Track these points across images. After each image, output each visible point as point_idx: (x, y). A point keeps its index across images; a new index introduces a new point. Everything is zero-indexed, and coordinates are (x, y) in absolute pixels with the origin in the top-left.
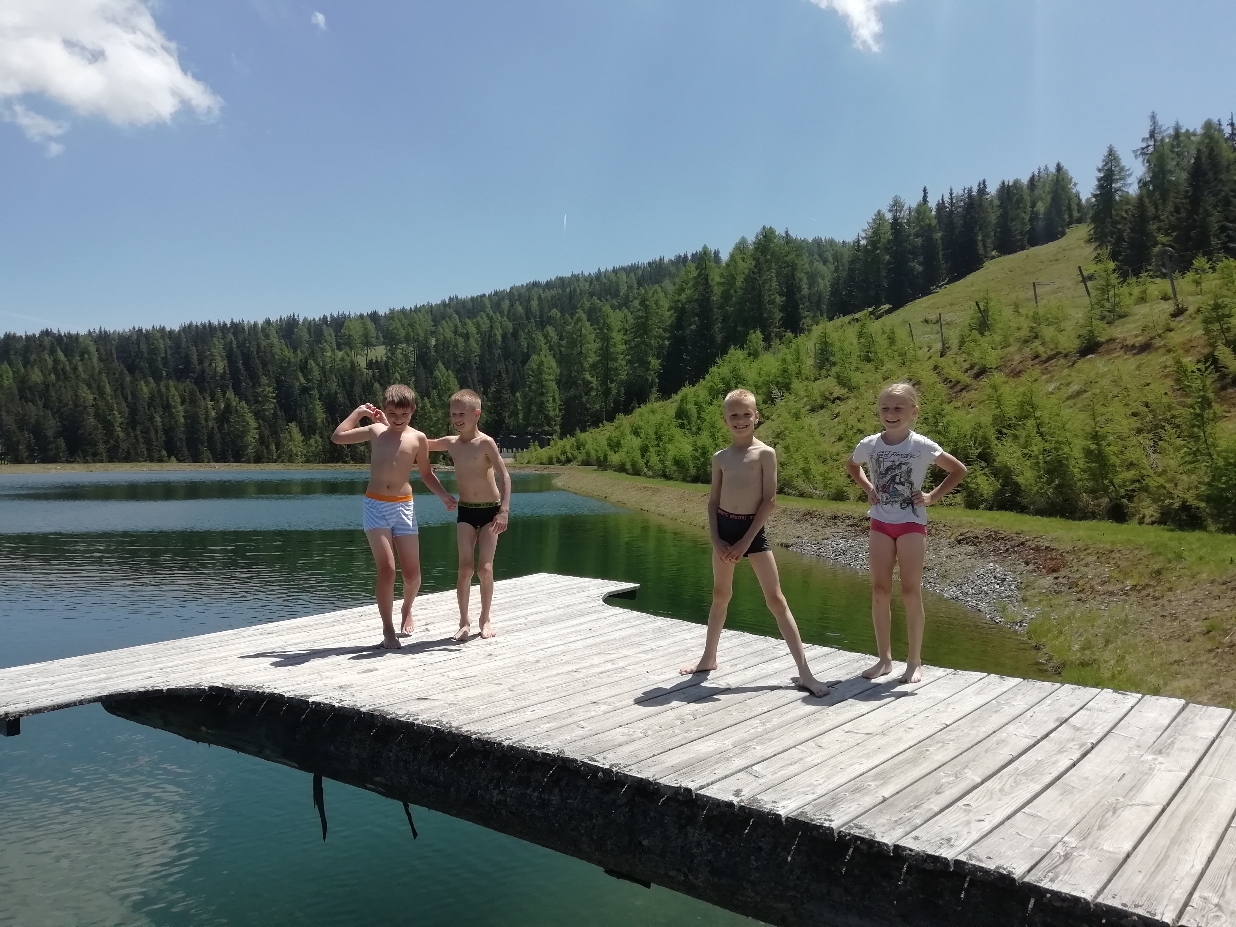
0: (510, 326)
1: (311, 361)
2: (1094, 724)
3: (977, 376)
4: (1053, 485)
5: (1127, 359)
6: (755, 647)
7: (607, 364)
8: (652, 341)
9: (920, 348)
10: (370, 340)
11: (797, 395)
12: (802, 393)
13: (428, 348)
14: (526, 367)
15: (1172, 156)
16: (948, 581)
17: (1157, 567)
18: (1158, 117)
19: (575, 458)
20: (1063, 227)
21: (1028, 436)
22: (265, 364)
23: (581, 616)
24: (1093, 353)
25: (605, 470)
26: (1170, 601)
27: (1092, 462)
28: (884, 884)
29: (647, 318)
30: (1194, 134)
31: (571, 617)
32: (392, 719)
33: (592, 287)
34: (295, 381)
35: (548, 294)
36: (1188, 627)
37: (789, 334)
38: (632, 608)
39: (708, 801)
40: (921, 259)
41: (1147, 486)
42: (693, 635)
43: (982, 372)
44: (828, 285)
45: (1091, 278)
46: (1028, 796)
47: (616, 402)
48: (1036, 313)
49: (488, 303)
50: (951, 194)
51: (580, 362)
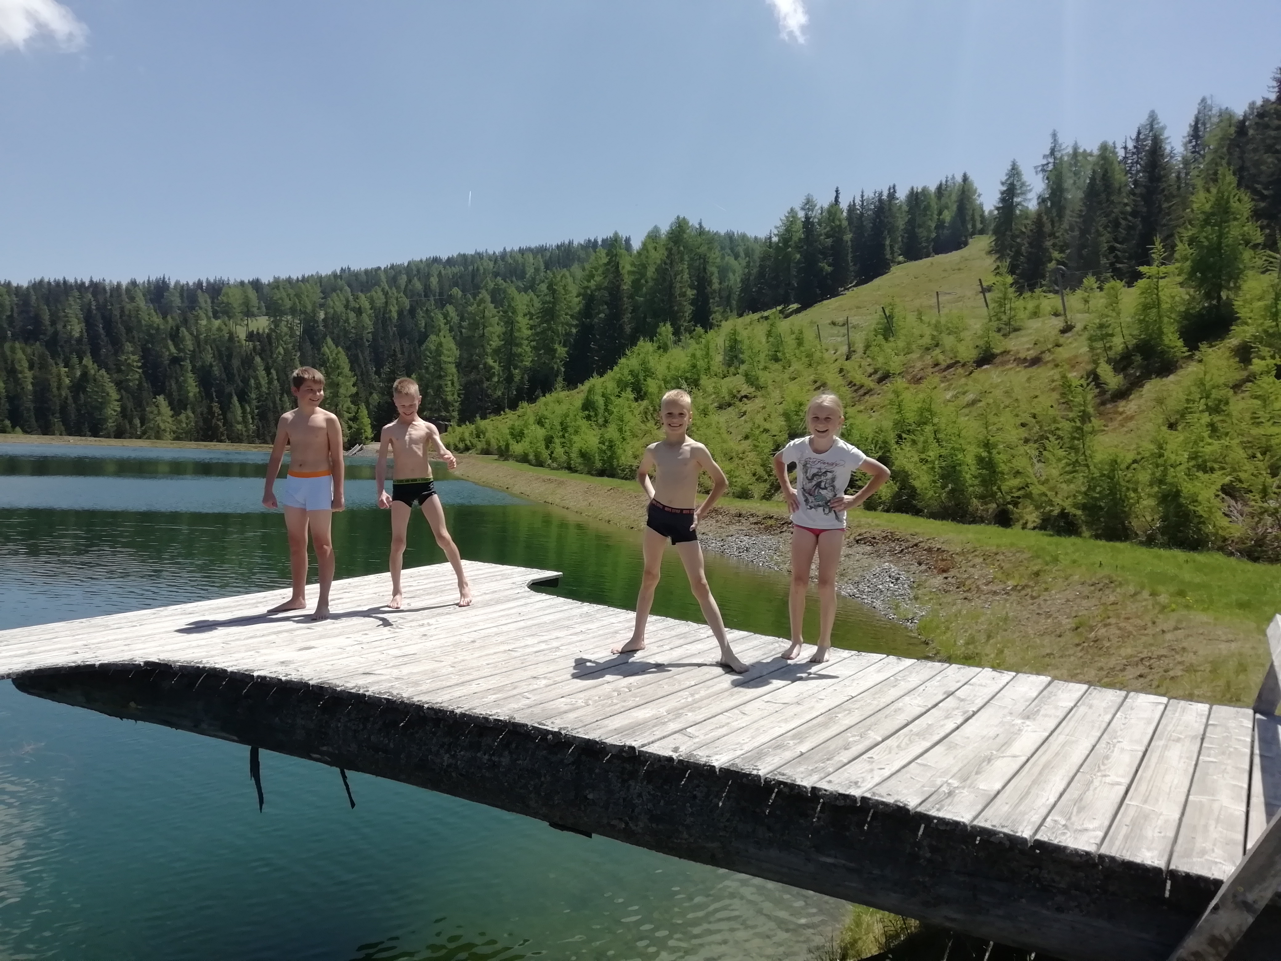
0: (407, 303)
1: (183, 330)
2: (975, 696)
3: (880, 380)
4: (947, 489)
5: (1019, 371)
6: (678, 630)
7: (511, 349)
8: (560, 328)
9: (827, 350)
10: (252, 310)
11: (705, 391)
12: (710, 389)
13: (317, 322)
14: (424, 347)
15: (1070, 174)
16: (846, 579)
17: (1036, 568)
18: (1058, 135)
19: (473, 446)
20: (966, 237)
21: (925, 442)
22: (129, 330)
23: (509, 601)
24: (988, 364)
25: (506, 459)
26: (1045, 600)
27: (983, 468)
28: (802, 821)
29: (554, 304)
30: (1091, 155)
31: (498, 602)
32: (341, 691)
33: (497, 266)
34: (164, 350)
35: (449, 272)
36: (1060, 624)
37: (699, 329)
38: (559, 595)
39: (650, 757)
40: (831, 259)
41: (1031, 493)
42: (619, 619)
43: (885, 377)
44: (738, 280)
45: (989, 289)
46: (921, 750)
47: (519, 390)
48: (938, 322)
49: (383, 277)
50: (862, 196)
51: (483, 346)
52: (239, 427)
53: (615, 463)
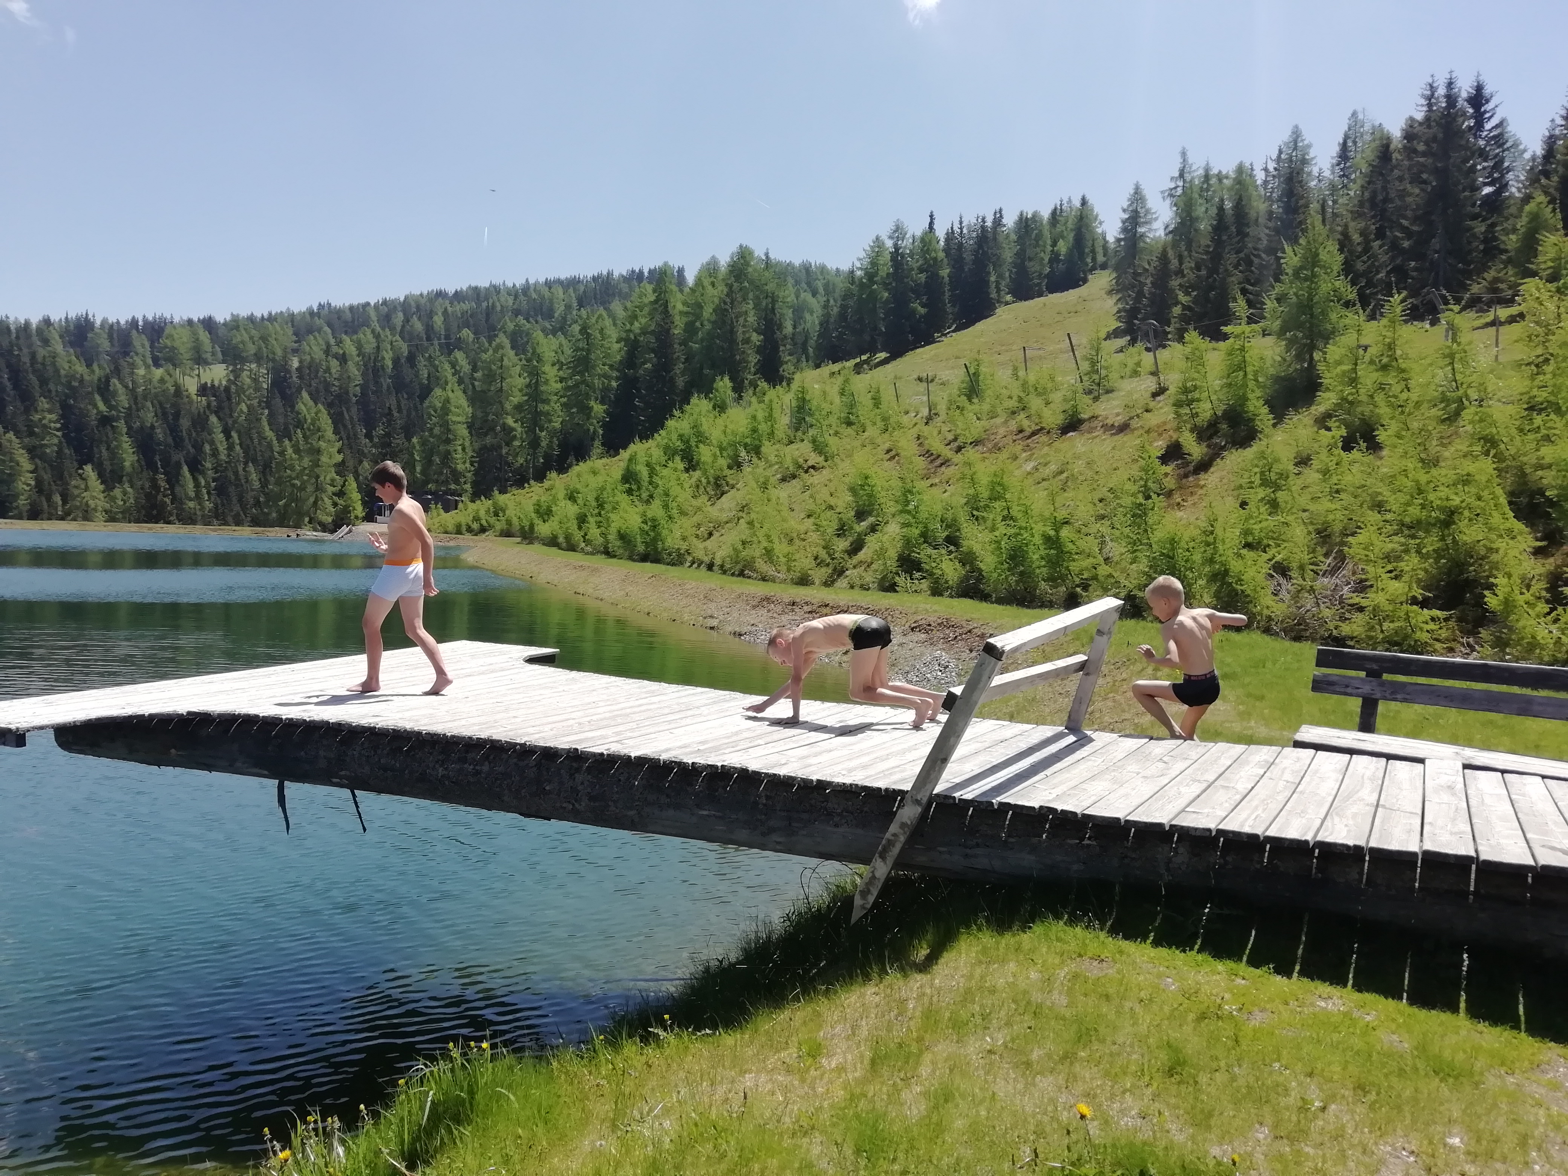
0: (404, 348)
1: (114, 381)
3: (958, 450)
4: (1014, 572)
5: (1105, 439)
7: (536, 407)
8: (596, 381)
9: (906, 413)
10: (204, 356)
11: (767, 461)
12: (773, 459)
13: (288, 371)
14: (426, 403)
15: (1200, 201)
18: (1189, 154)
19: (491, 527)
20: (1085, 273)
21: (995, 519)
22: (43, 382)
24: (1074, 430)
25: (531, 543)
27: (1050, 548)
28: (688, 789)
29: (589, 351)
30: (1225, 177)
33: (517, 302)
34: (90, 407)
35: (458, 308)
37: (763, 385)
40: (924, 299)
41: (1098, 575)
44: (816, 322)
47: (546, 456)
48: (1026, 381)
49: (373, 315)
50: (961, 223)
51: (500, 402)
52: (191, 504)
53: (660, 545)
